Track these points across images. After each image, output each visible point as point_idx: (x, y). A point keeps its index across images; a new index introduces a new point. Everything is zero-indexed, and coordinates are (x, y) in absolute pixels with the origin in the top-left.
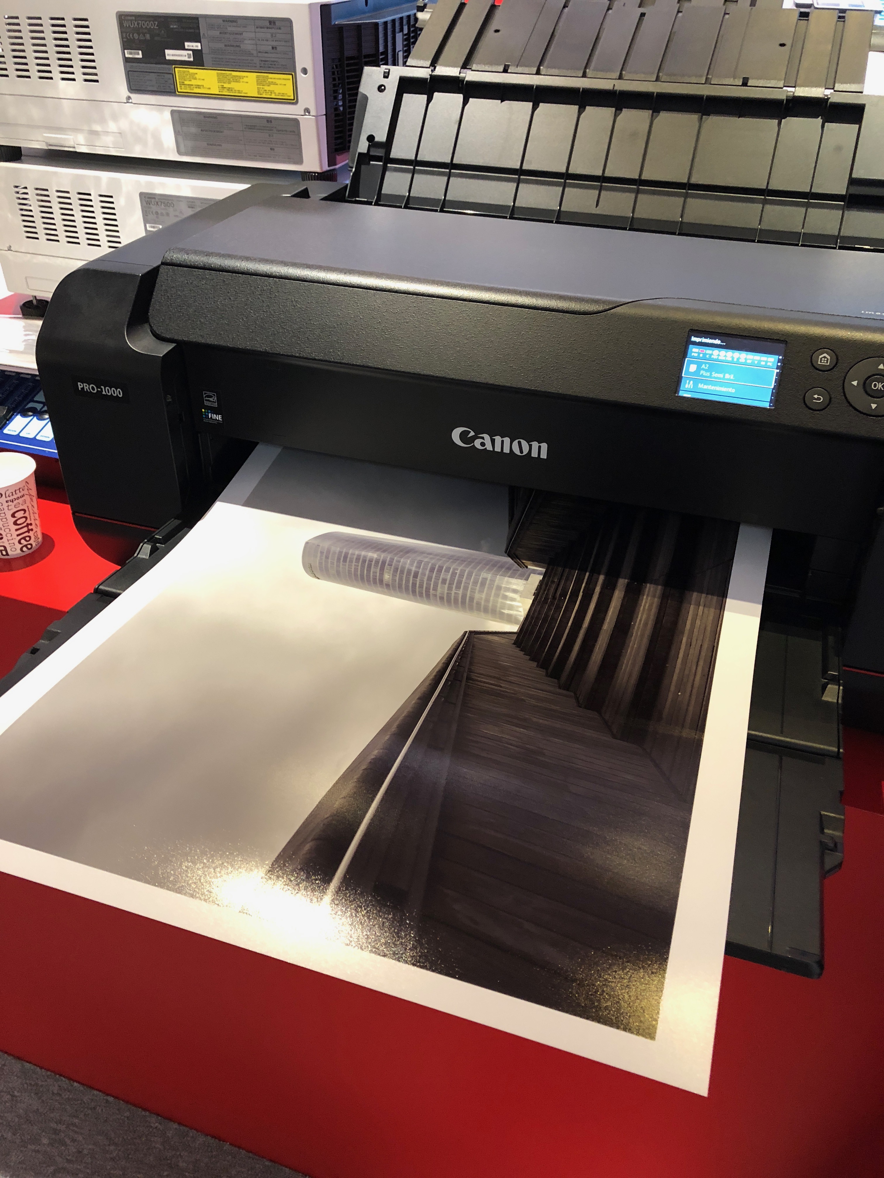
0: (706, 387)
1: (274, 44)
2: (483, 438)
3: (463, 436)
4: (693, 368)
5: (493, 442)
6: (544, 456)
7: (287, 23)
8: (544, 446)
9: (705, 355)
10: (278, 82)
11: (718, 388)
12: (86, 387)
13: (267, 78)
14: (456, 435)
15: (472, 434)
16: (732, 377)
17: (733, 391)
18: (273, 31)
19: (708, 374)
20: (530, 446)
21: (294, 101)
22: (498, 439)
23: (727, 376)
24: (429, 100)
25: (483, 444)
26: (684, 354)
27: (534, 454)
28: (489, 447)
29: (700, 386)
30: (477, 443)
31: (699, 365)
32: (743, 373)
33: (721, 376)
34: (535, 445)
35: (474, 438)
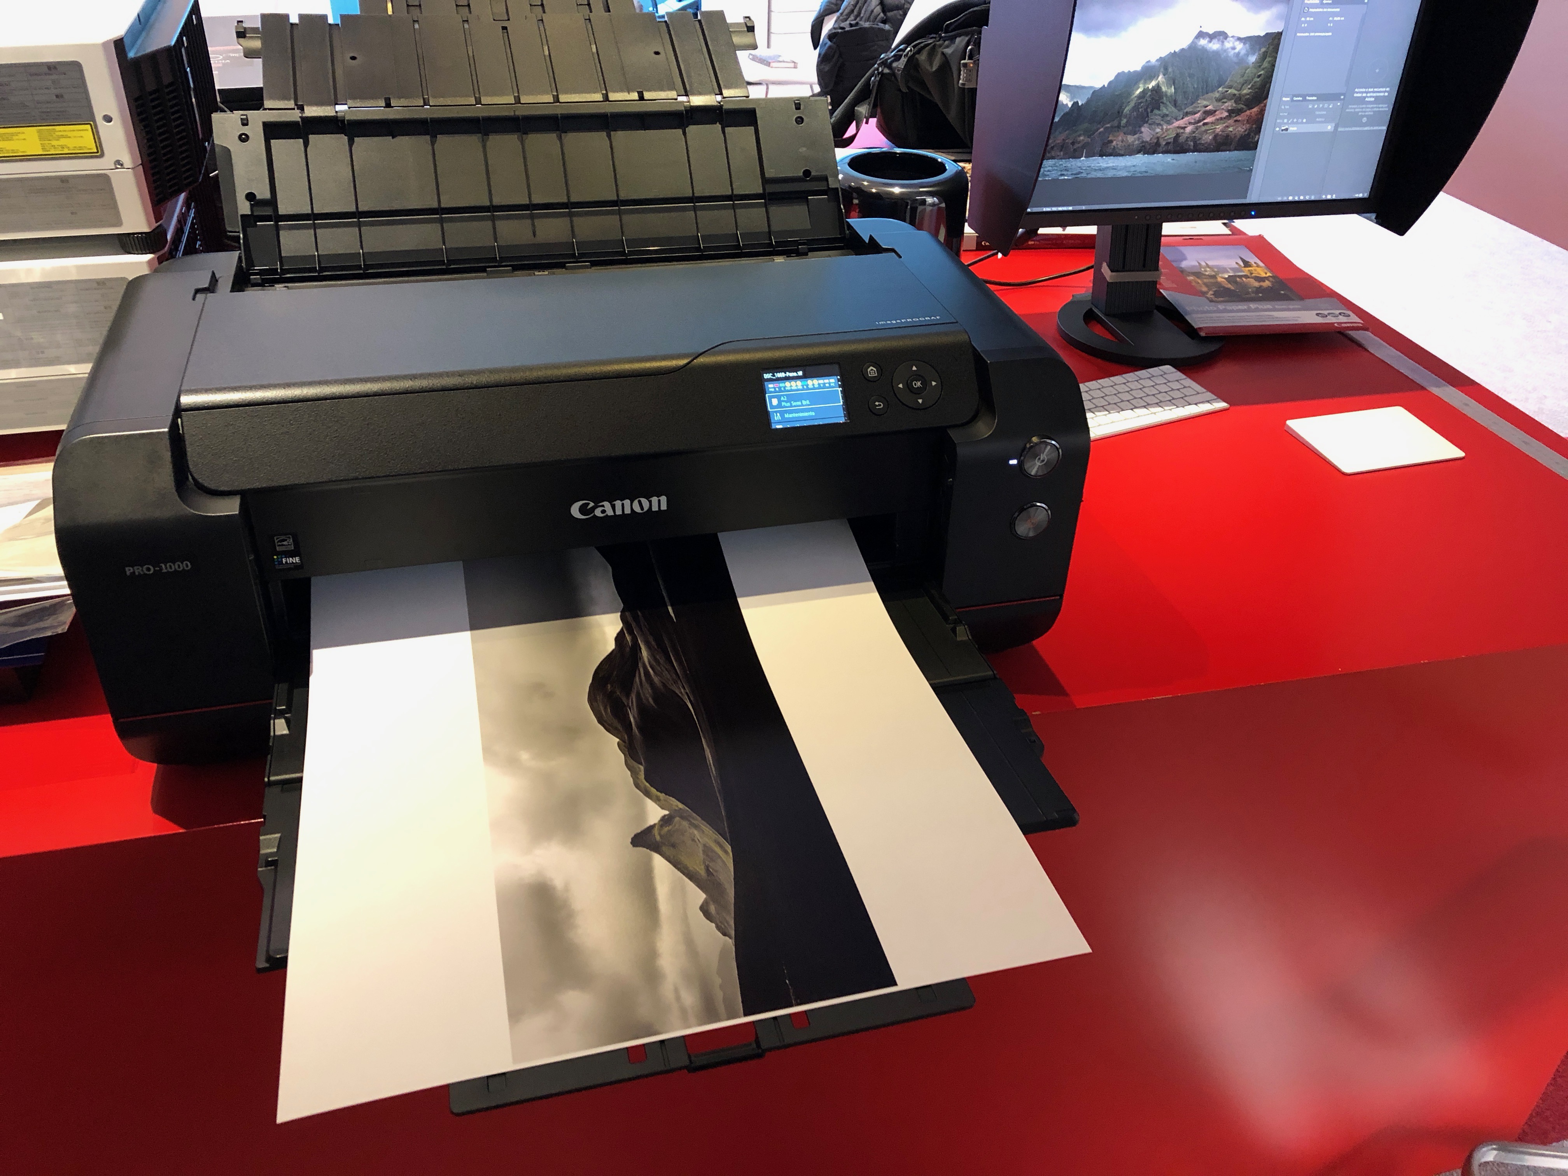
0: (791, 416)
1: (58, 91)
2: (603, 506)
3: (583, 510)
4: (775, 402)
5: (613, 507)
6: (664, 507)
7: (76, 67)
8: (664, 499)
9: (780, 388)
10: (69, 134)
11: (801, 415)
12: (138, 570)
13: (54, 130)
14: (575, 510)
15: (592, 504)
16: (808, 402)
17: (813, 414)
18: (53, 77)
19: (788, 404)
20: (650, 502)
21: (100, 153)
22: (618, 503)
23: (804, 402)
24: (306, 144)
25: (603, 512)
26: (763, 392)
27: (655, 508)
28: (610, 512)
29: (787, 416)
30: (598, 512)
31: (778, 397)
32: (814, 397)
33: (799, 403)
34: (654, 500)
35: (593, 509)
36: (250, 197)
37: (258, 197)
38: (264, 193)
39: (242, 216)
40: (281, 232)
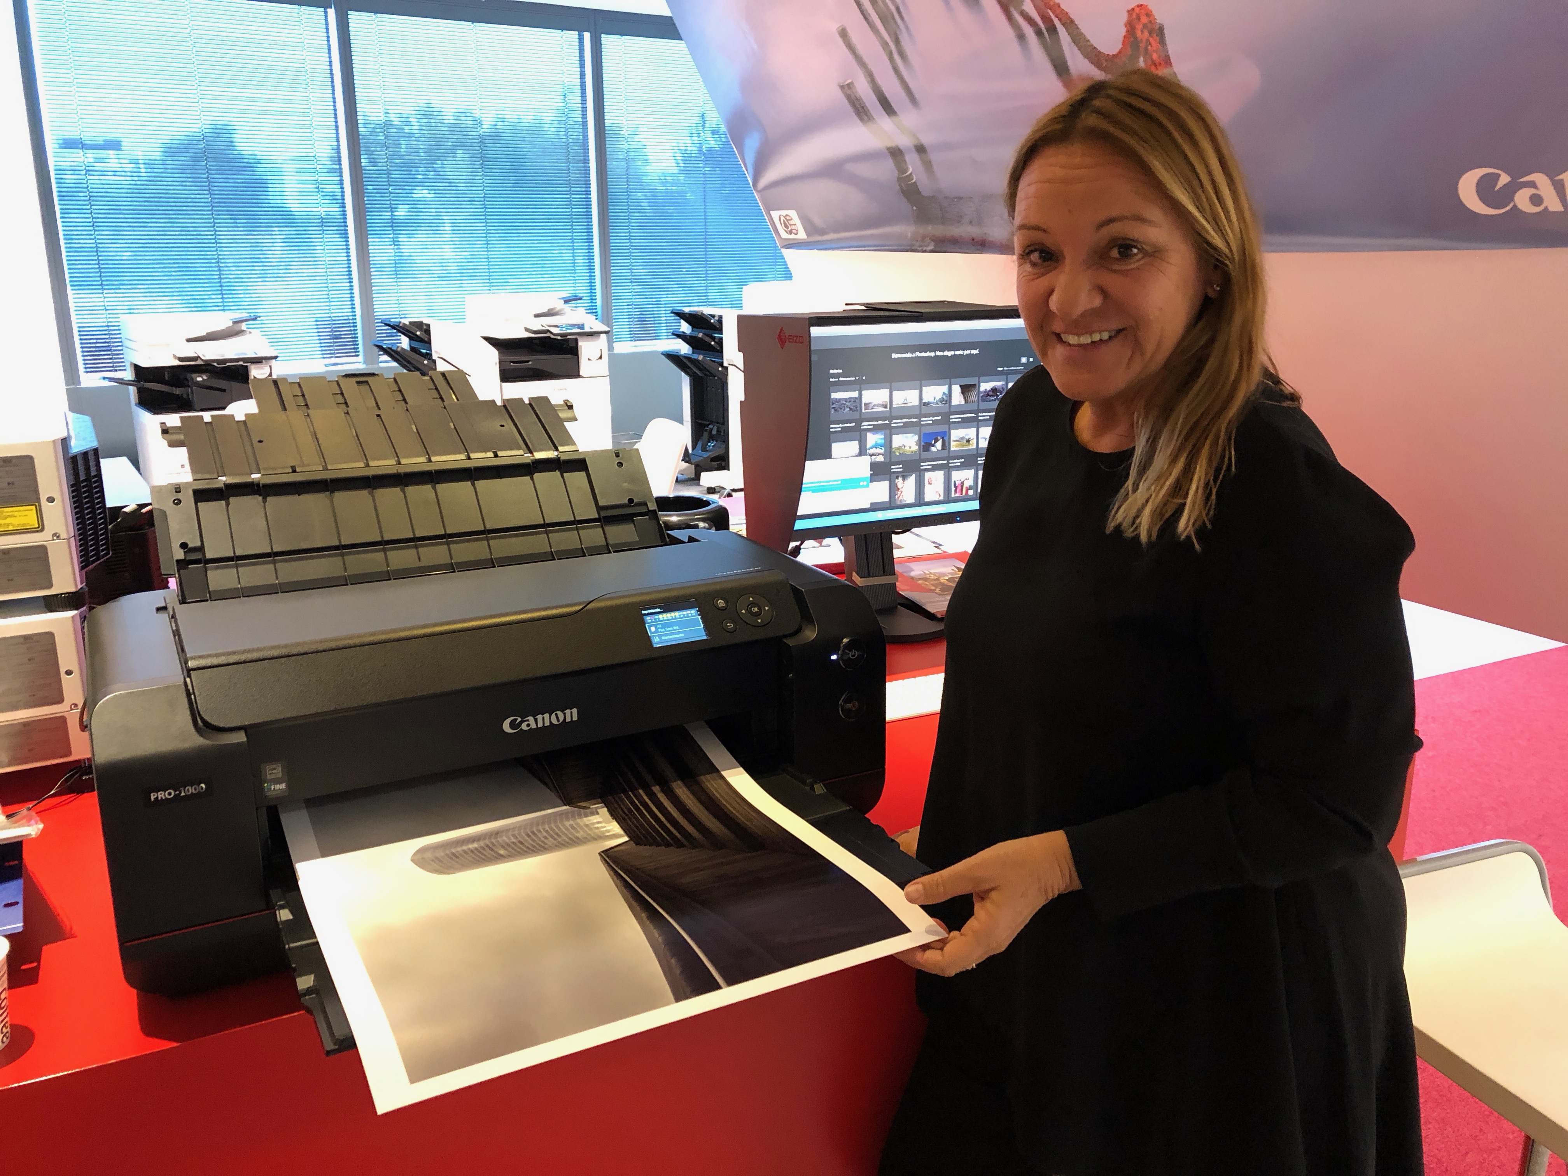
0: (667, 638)
1: (10, 480)
2: (528, 720)
3: (513, 725)
4: (653, 629)
5: (536, 720)
6: (575, 718)
7: (29, 459)
8: (575, 710)
9: (655, 619)
10: (16, 514)
11: (674, 636)
12: (161, 795)
13: (3, 512)
14: (506, 727)
16: (677, 627)
17: (683, 635)
18: (8, 469)
19: (663, 630)
20: (565, 714)
21: (41, 528)
22: (539, 717)
23: (675, 628)
24: (228, 505)
25: (528, 725)
26: (643, 623)
27: (568, 720)
28: (533, 726)
29: (663, 638)
30: (524, 727)
31: (655, 626)
32: (682, 624)
33: (671, 629)
34: (568, 712)
35: (521, 722)
36: (184, 546)
37: (190, 545)
38: (194, 543)
39: (178, 561)
40: (209, 572)
